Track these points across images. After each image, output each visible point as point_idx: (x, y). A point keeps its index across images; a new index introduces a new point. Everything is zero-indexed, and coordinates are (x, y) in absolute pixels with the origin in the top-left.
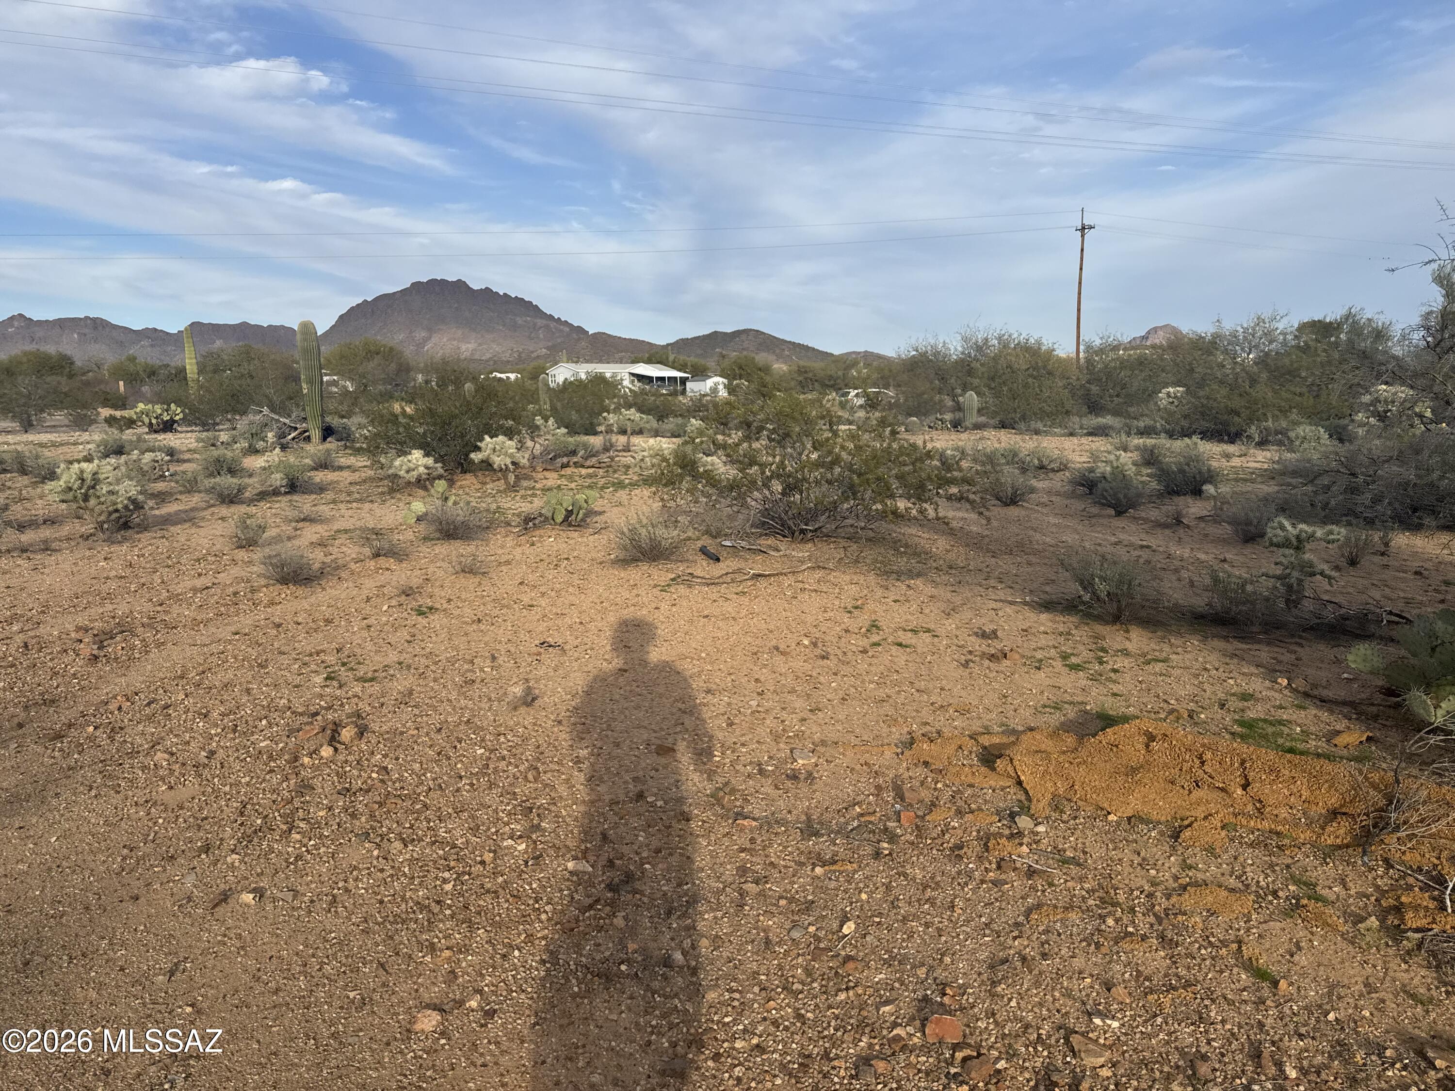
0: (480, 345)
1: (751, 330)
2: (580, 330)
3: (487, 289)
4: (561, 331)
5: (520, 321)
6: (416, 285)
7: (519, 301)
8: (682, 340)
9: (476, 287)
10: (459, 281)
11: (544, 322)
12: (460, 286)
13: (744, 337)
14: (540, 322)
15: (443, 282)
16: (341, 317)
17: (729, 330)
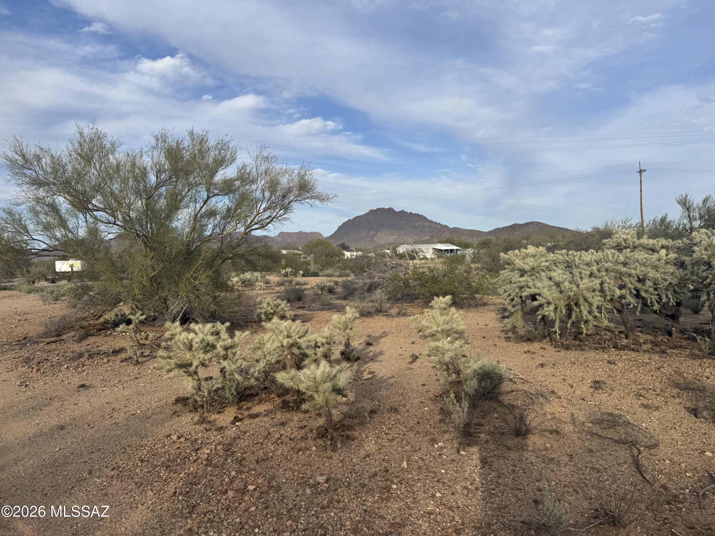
0: (399, 236)
1: (534, 222)
2: (446, 227)
3: (403, 211)
4: (437, 228)
5: (417, 224)
6: (372, 212)
7: (417, 215)
8: (497, 229)
9: (397, 210)
10: (390, 208)
11: (428, 224)
12: (391, 210)
13: (531, 226)
14: (426, 224)
15: (383, 209)
16: (339, 227)
17: (522, 222)
